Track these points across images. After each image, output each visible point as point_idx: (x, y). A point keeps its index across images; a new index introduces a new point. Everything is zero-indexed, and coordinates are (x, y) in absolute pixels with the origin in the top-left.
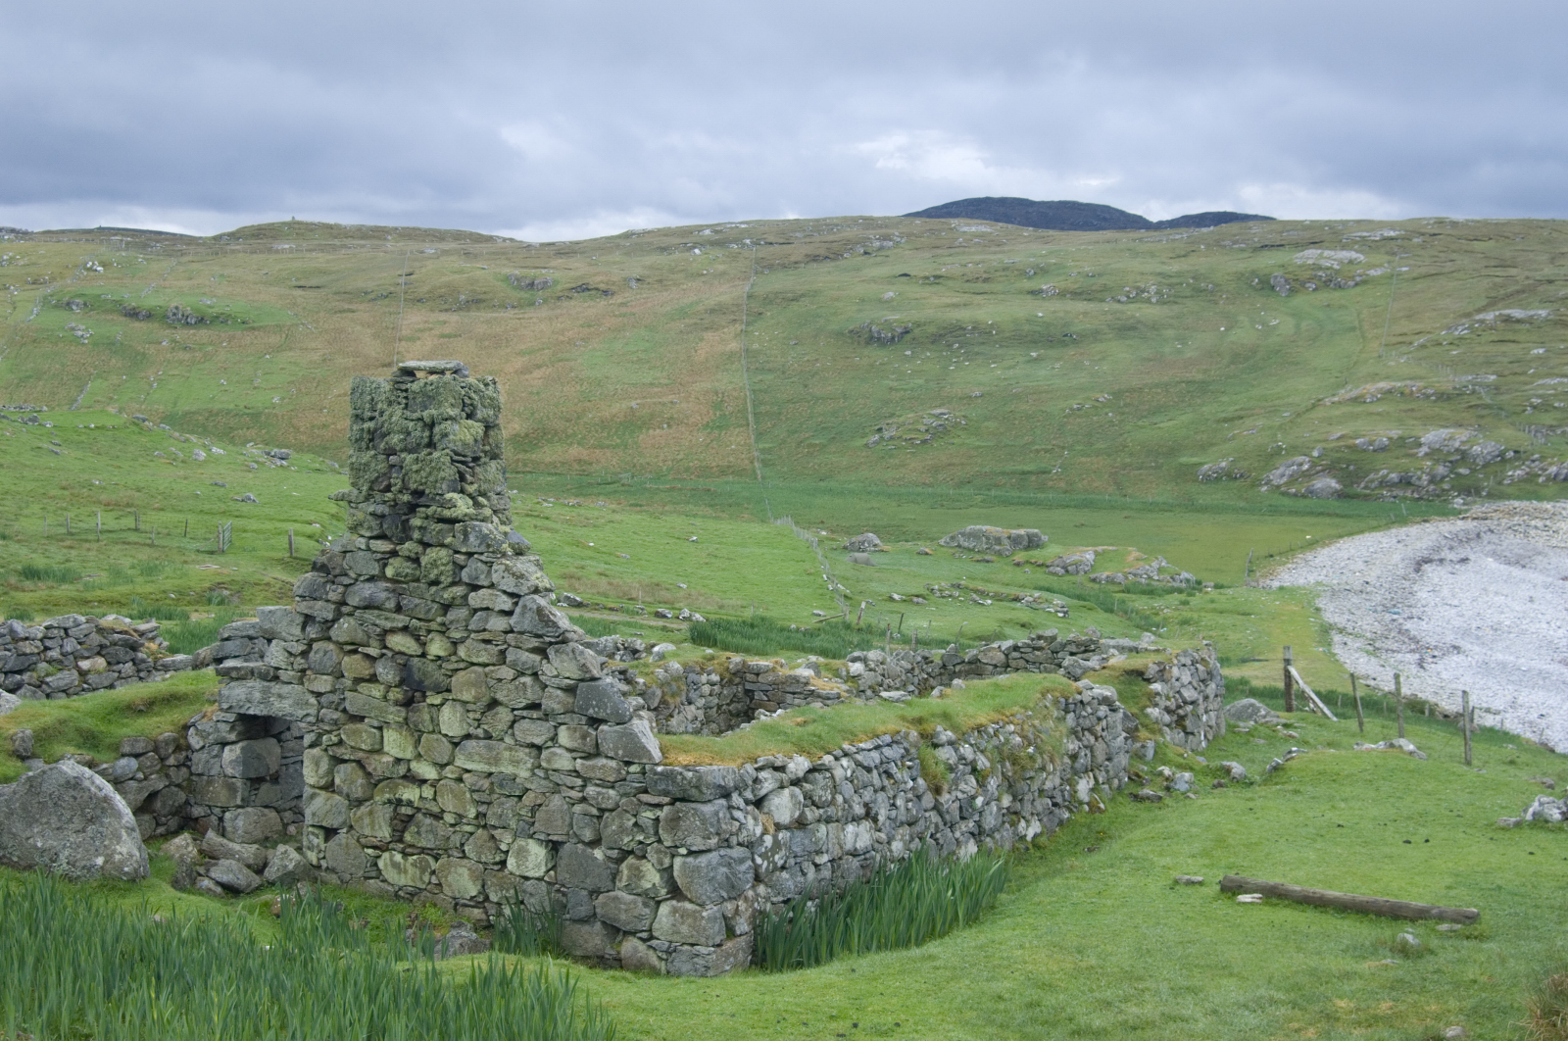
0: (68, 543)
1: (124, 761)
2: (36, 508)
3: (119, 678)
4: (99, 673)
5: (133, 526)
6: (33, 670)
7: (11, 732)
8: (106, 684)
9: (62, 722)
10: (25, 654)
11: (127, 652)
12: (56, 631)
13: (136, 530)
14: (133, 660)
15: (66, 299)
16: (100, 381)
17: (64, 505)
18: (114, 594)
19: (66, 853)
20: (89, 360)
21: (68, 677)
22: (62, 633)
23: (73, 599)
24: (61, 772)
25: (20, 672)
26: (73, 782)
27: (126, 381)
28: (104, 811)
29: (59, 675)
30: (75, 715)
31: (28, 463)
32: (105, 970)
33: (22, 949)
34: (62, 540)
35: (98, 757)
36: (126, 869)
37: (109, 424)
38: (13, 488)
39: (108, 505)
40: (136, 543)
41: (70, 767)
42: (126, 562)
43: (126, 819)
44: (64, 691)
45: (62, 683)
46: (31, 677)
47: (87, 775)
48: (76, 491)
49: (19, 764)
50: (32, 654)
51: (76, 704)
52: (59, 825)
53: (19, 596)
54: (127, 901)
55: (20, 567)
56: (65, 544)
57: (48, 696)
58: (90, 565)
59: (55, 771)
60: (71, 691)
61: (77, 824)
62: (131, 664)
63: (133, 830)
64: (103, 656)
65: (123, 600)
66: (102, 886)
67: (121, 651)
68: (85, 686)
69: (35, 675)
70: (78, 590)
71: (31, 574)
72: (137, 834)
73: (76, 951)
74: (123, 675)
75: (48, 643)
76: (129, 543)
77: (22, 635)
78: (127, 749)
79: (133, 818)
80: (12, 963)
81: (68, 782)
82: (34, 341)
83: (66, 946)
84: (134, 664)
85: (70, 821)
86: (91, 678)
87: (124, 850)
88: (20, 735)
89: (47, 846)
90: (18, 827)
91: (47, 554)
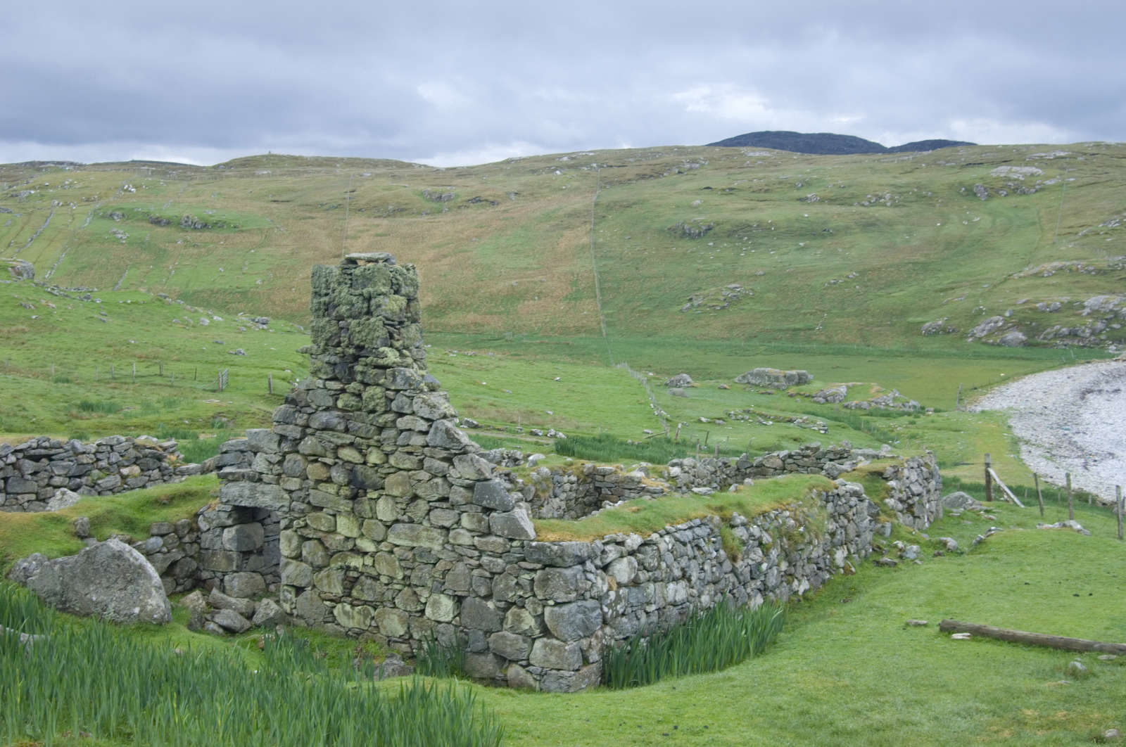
0: (112, 385)
1: (153, 540)
2: (90, 360)
3: (149, 481)
4: (135, 477)
5: (158, 372)
6: (89, 475)
7: (74, 519)
8: (141, 484)
9: (110, 512)
10: (83, 464)
11: (155, 462)
12: (104, 448)
13: (161, 375)
14: (159, 468)
15: (109, 212)
16: (134, 269)
17: (110, 358)
18: (146, 421)
19: (113, 605)
20: (127, 255)
21: (114, 480)
22: (109, 449)
23: (117, 425)
24: (109, 547)
25: (79, 477)
26: (117, 554)
27: (152, 269)
28: (139, 575)
29: (107, 479)
30: (119, 507)
31: (84, 328)
32: (141, 688)
33: (83, 673)
34: (108, 383)
35: (135, 537)
36: (155, 616)
37: (141, 300)
38: (74, 346)
39: (140, 357)
40: (160, 385)
41: (116, 544)
42: (154, 398)
43: (155, 580)
44: (111, 490)
45: (109, 484)
46: (87, 480)
47: (127, 550)
48: (118, 348)
49: (80, 542)
50: (88, 464)
51: (119, 499)
52: (108, 585)
53: (79, 422)
54: (156, 638)
55: (79, 402)
56: (110, 385)
57: (99, 493)
58: (128, 400)
59: (104, 547)
60: (116, 490)
61: (120, 584)
62: (157, 470)
63: (160, 588)
64: (138, 465)
65: (152, 425)
66: (138, 628)
67: (151, 462)
68: (126, 486)
69: (90, 478)
70: (120, 419)
71: (87, 407)
72: (163, 591)
73: (120, 674)
74: (152, 478)
75: (99, 456)
76: (155, 385)
77: (81, 450)
78: (155, 531)
79: (160, 579)
80: (76, 683)
81: (114, 555)
82: (88, 242)
83: (113, 671)
84: (160, 471)
85: (116, 581)
86: (130, 480)
87: (154, 603)
88: (80, 521)
89: (100, 600)
90: (79, 586)
91: (98, 393)
